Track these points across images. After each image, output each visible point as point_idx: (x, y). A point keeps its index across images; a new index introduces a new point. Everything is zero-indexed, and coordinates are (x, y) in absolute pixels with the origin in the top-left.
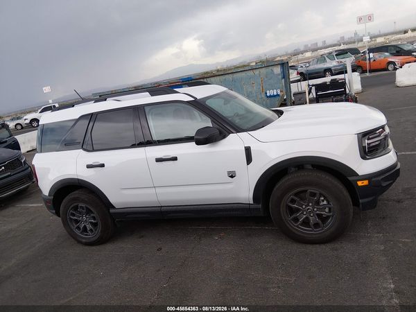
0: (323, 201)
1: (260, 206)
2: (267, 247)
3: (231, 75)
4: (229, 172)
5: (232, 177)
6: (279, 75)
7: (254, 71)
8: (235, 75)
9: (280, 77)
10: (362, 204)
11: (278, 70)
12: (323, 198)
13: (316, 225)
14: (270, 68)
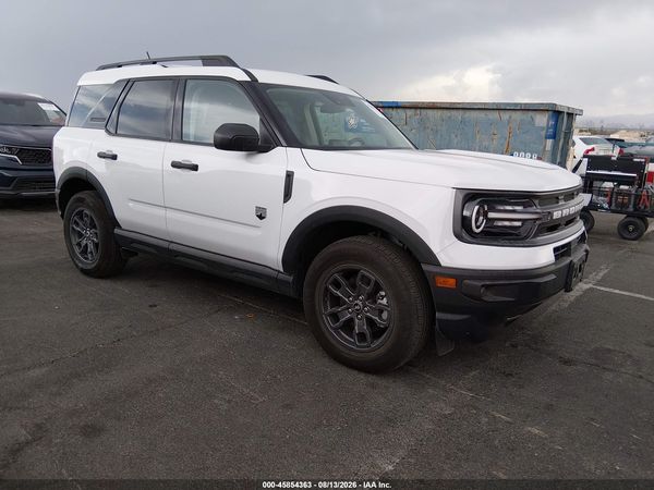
0: (383, 297)
1: (291, 279)
2: (287, 349)
3: (461, 112)
4: (258, 208)
5: (261, 217)
6: (542, 128)
7: (502, 113)
8: (468, 114)
9: (544, 133)
10: (440, 320)
11: (542, 120)
12: (383, 293)
13: (362, 337)
14: (530, 113)
